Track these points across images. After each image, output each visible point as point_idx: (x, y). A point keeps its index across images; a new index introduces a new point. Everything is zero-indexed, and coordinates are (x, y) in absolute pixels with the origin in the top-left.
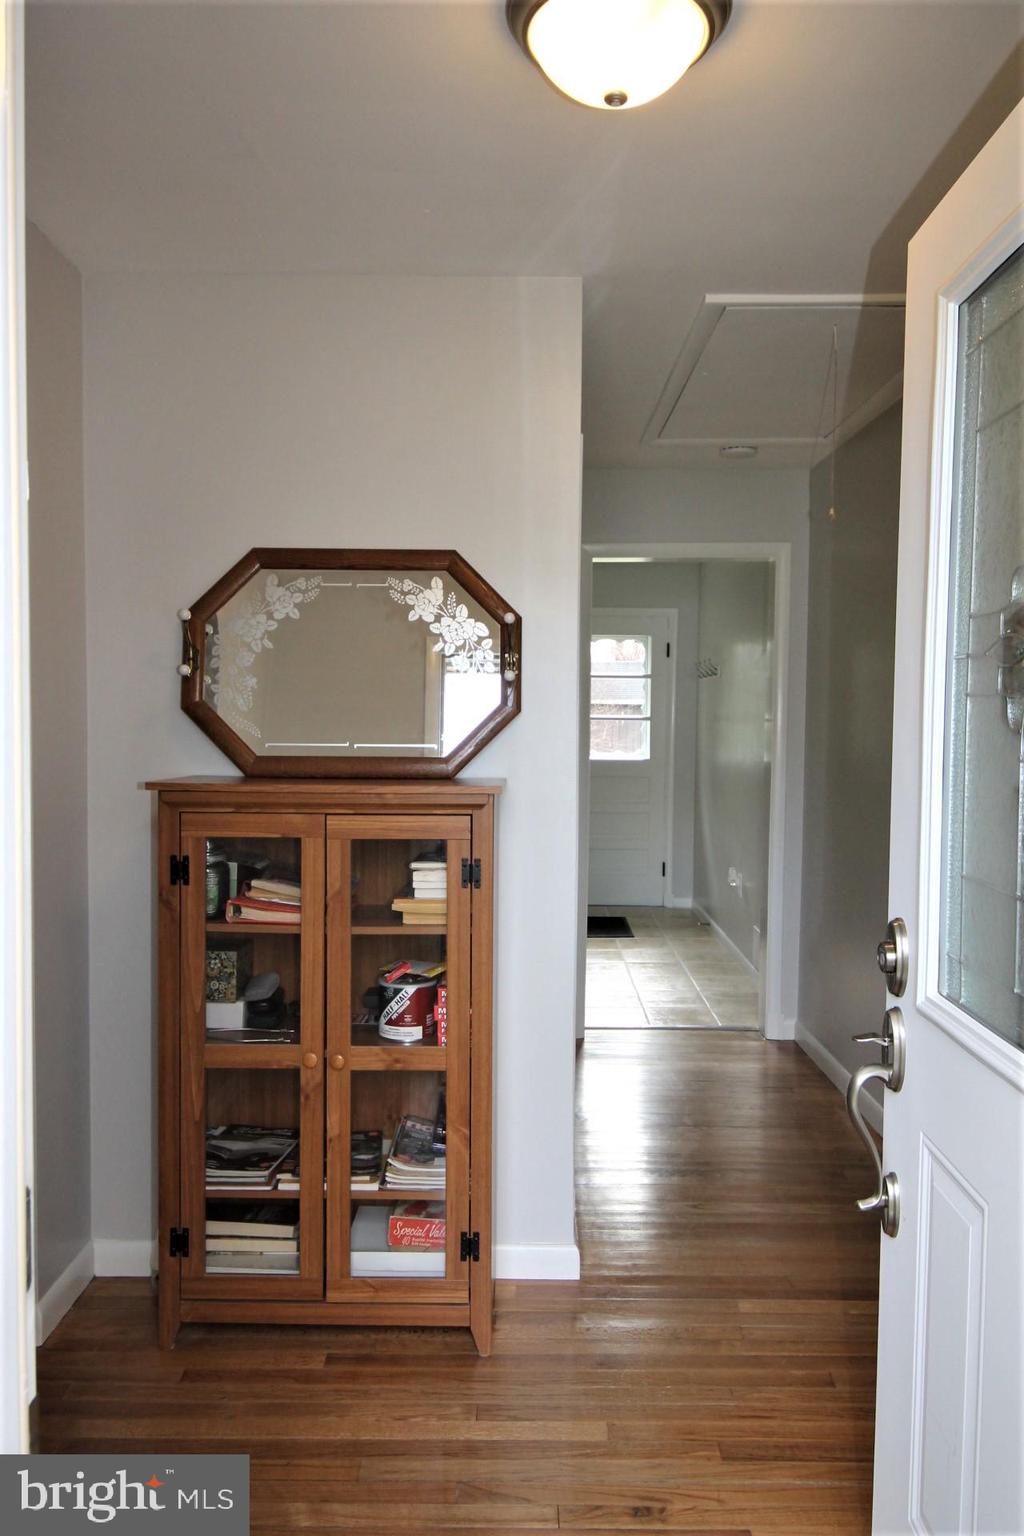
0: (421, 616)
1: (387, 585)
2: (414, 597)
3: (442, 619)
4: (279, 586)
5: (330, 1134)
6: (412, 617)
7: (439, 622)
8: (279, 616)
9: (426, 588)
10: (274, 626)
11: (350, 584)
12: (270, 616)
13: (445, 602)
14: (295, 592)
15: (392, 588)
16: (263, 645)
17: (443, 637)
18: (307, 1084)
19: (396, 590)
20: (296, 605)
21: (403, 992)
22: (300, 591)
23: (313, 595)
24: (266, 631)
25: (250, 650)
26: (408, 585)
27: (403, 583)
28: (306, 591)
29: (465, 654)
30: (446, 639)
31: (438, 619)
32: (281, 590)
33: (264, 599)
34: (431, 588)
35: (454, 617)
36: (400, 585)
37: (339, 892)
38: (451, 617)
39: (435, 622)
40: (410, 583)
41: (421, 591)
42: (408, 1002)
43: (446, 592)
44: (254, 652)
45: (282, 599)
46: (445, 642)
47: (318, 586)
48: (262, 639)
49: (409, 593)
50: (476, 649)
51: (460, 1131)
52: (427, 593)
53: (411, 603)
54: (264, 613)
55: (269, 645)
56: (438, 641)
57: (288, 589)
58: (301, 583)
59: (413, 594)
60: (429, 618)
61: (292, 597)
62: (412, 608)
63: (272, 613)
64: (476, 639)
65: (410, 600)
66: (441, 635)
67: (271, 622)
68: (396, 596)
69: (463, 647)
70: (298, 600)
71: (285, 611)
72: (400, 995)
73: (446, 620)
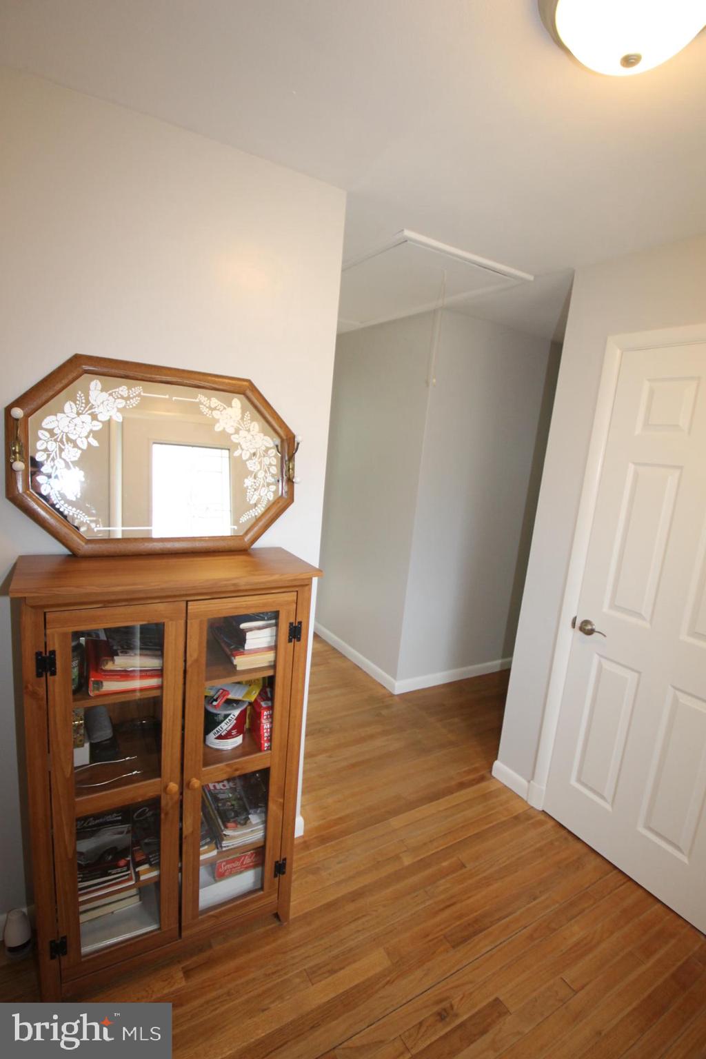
0: (224, 428)
1: (197, 400)
2: (219, 413)
3: (241, 432)
4: (102, 391)
5: (185, 833)
6: (218, 428)
7: (238, 434)
8: (103, 417)
9: (228, 407)
10: (97, 426)
11: (167, 397)
12: (94, 417)
13: (242, 418)
14: (118, 398)
15: (202, 404)
16: (89, 443)
17: (241, 446)
18: (167, 805)
19: (205, 406)
20: (119, 410)
21: (231, 716)
22: (122, 397)
23: (134, 402)
24: (91, 431)
25: (76, 446)
26: (214, 402)
27: (210, 400)
28: (128, 399)
29: (257, 459)
30: (244, 446)
31: (237, 431)
32: (105, 395)
33: (88, 402)
34: (232, 407)
35: (249, 431)
36: (208, 401)
37: (197, 661)
38: (246, 430)
39: (235, 433)
40: (216, 401)
41: (225, 408)
42: (235, 721)
43: (244, 411)
44: (80, 448)
45: (105, 403)
46: (242, 449)
47: (139, 395)
48: (87, 437)
49: (215, 409)
50: (264, 456)
51: (277, 801)
52: (229, 409)
53: (216, 417)
54: (89, 414)
55: (95, 443)
56: (238, 449)
57: (111, 395)
58: (123, 390)
59: (218, 410)
60: (230, 430)
61: (115, 401)
62: (218, 421)
63: (97, 415)
64: (264, 448)
65: (216, 414)
66: (239, 443)
67: (95, 422)
68: (205, 410)
69: (254, 454)
70: (120, 406)
71: (109, 414)
72: (229, 718)
73: (243, 433)
